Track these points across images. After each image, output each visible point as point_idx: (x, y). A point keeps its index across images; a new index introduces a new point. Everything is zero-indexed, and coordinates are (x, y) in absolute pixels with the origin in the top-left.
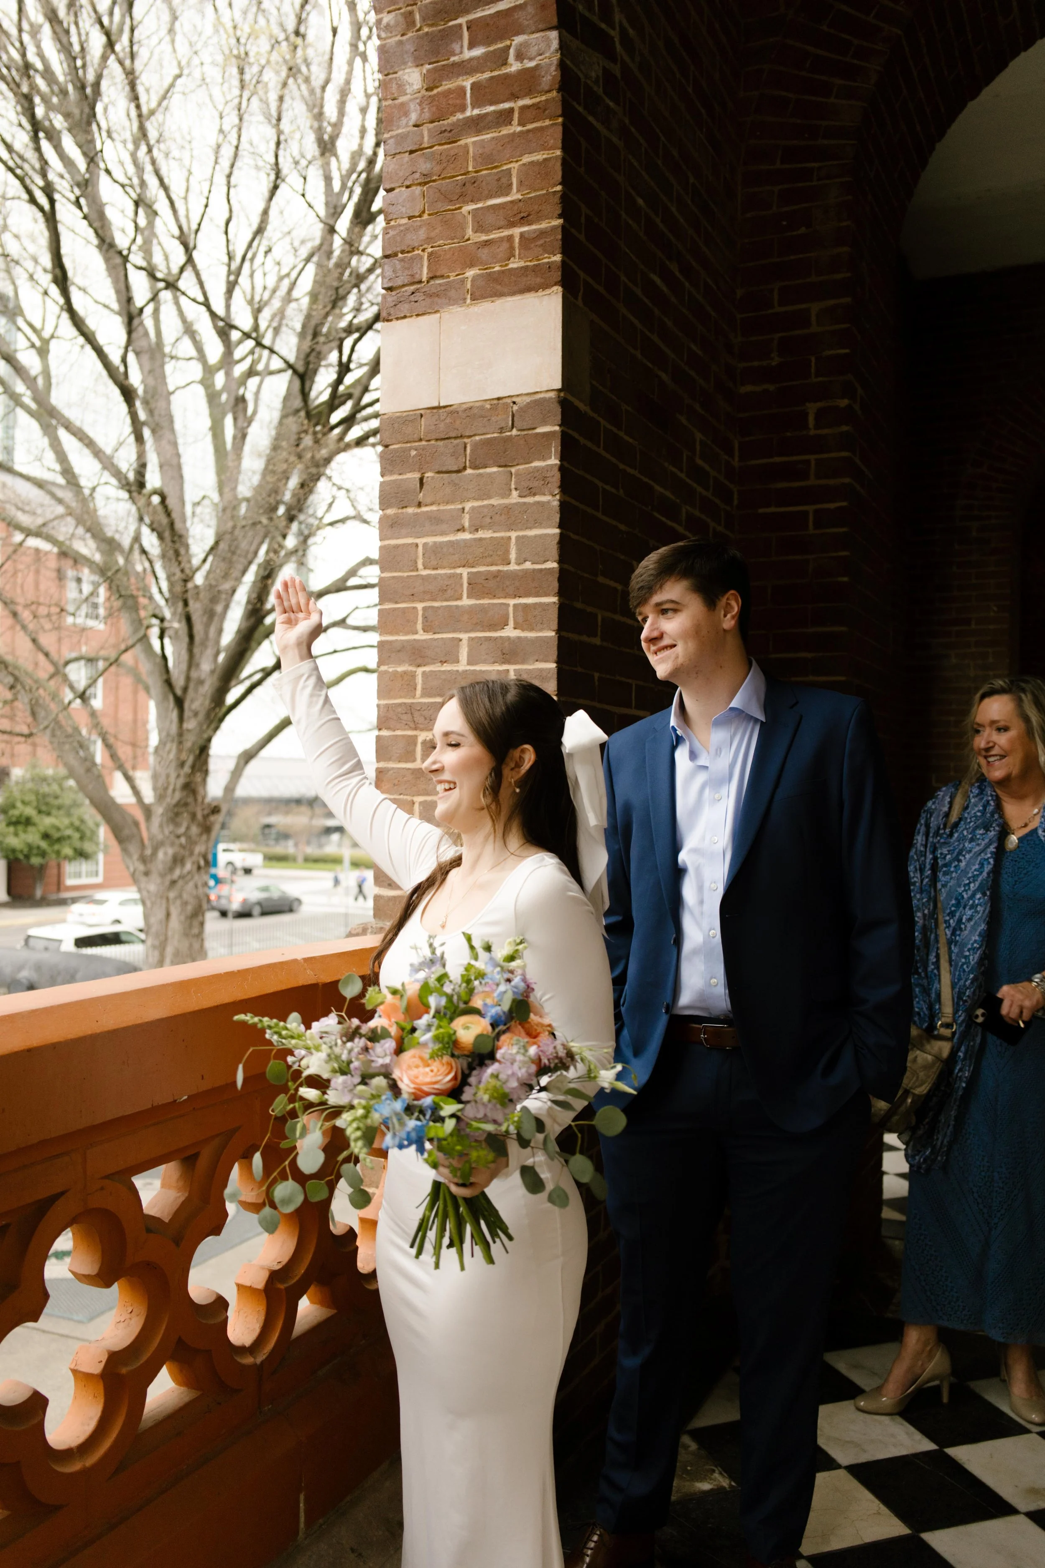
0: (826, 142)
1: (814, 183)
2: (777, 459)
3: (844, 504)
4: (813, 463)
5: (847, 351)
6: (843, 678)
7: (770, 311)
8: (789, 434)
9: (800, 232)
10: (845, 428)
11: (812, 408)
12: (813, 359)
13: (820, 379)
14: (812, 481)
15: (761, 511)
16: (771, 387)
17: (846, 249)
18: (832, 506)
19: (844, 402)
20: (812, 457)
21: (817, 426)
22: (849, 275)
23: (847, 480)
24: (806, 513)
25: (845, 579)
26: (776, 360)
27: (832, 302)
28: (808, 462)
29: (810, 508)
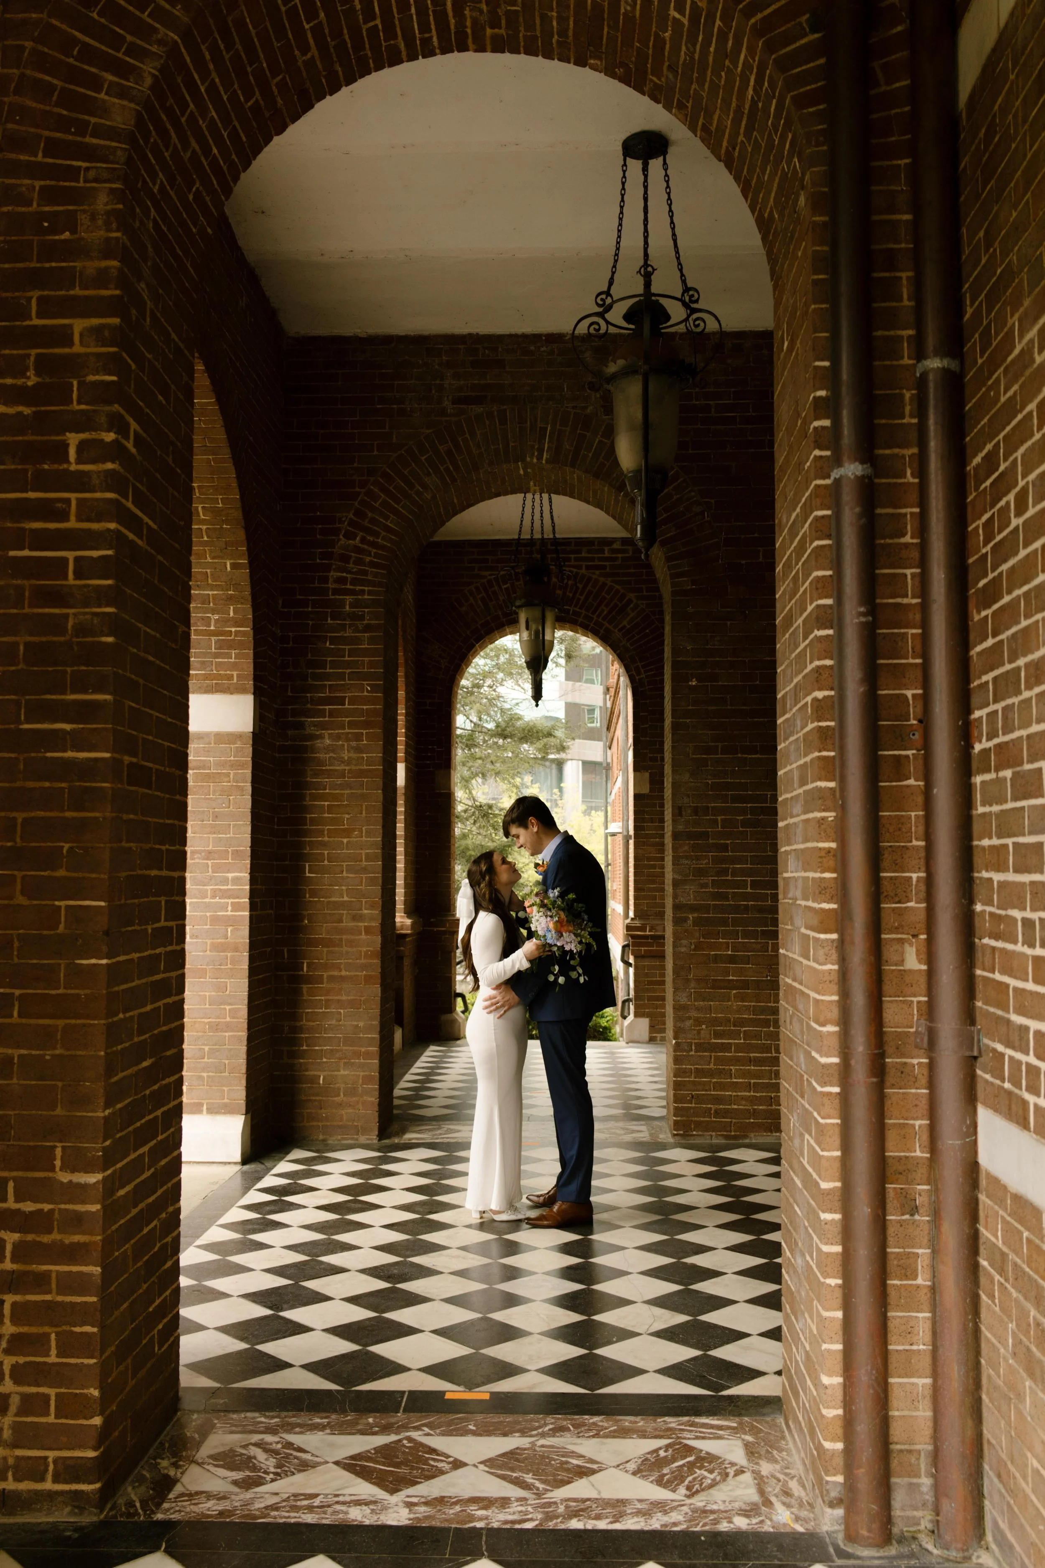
0: (95, 141)
1: (81, 184)
2: (32, 495)
3: (110, 552)
4: (74, 503)
5: (114, 378)
6: (107, 755)
7: (27, 323)
8: (46, 467)
9: (63, 237)
10: (109, 466)
11: (73, 439)
12: (75, 383)
13: (83, 407)
14: (72, 523)
15: (12, 553)
16: (27, 411)
17: (115, 263)
18: (95, 554)
19: (109, 437)
20: (73, 496)
21: (79, 461)
22: (117, 292)
23: (112, 526)
24: (65, 560)
25: (110, 639)
26: (32, 379)
27: (96, 321)
28: (68, 501)
29: (70, 555)
